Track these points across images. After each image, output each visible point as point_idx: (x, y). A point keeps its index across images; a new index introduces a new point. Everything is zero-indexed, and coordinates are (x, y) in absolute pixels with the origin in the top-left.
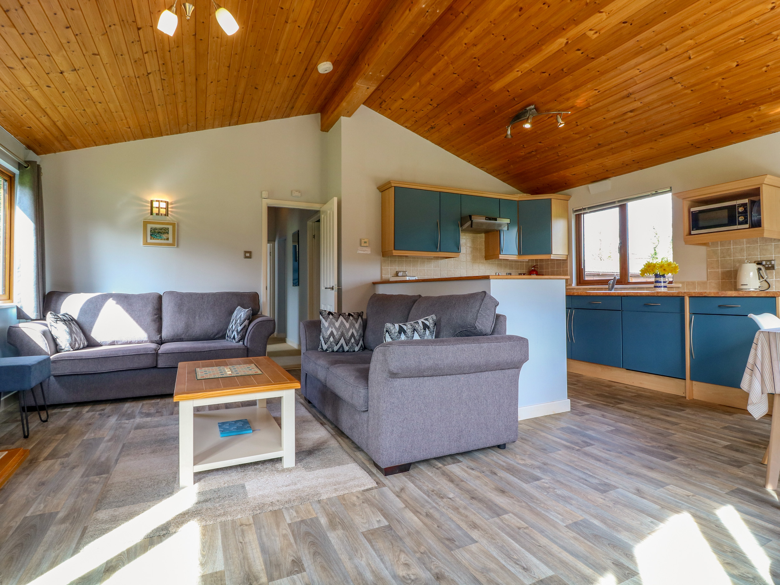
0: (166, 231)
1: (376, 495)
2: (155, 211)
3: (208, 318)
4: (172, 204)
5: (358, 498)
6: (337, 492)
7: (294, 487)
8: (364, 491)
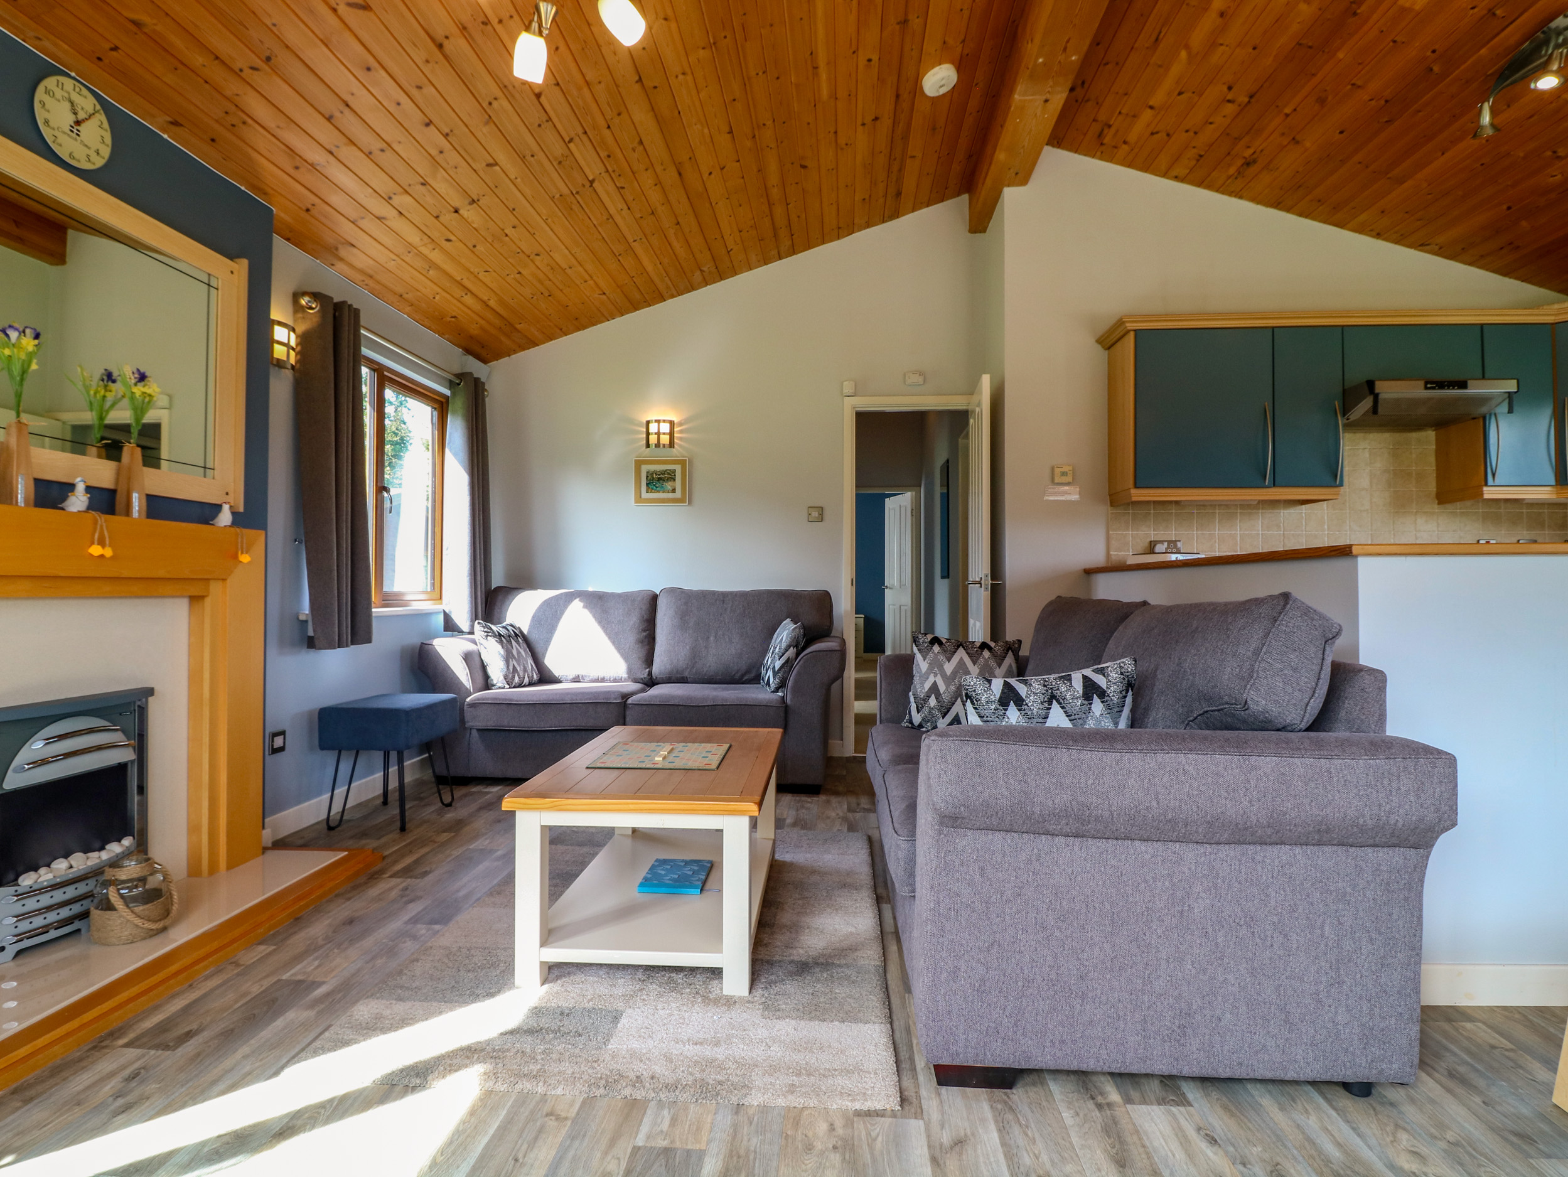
0: (669, 476)
1: (880, 1138)
2: (653, 439)
3: (731, 641)
4: (680, 424)
5: (832, 1128)
6: (790, 1097)
7: (708, 1052)
8: (858, 1114)
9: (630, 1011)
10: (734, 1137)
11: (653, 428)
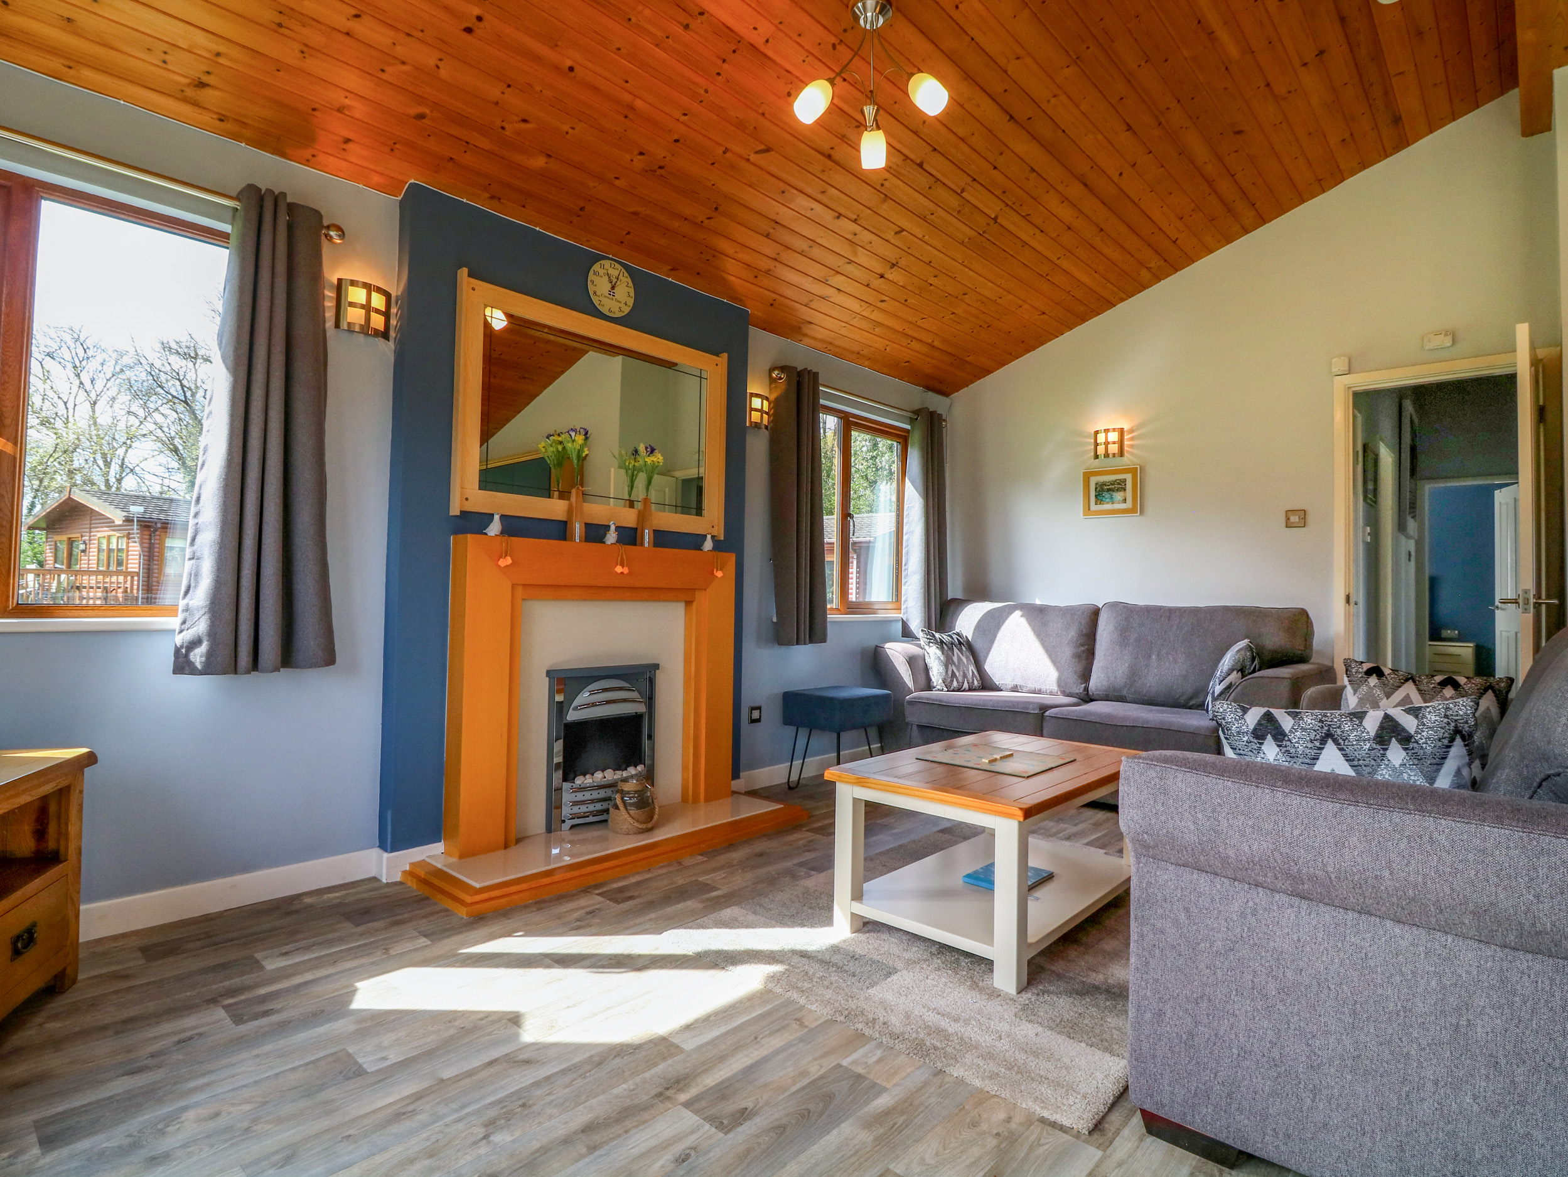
1: (1047, 1147)
2: (1101, 450)
4: (1131, 431)
5: (1009, 1120)
6: (987, 1081)
7: (944, 1023)
8: (1043, 1120)
9: (905, 972)
10: (920, 1089)
11: (1101, 438)
